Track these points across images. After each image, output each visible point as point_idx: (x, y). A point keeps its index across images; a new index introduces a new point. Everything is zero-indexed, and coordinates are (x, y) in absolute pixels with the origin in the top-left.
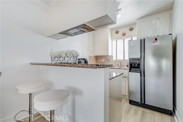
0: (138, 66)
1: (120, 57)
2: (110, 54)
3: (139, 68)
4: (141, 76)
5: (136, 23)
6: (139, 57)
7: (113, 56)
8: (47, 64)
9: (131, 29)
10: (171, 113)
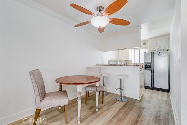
0: (150, 67)
1: (137, 62)
2: (130, 59)
3: (150, 68)
4: (152, 72)
5: (148, 40)
6: (151, 62)
7: (132, 61)
8: (106, 65)
9: (145, 44)
10: (168, 91)
